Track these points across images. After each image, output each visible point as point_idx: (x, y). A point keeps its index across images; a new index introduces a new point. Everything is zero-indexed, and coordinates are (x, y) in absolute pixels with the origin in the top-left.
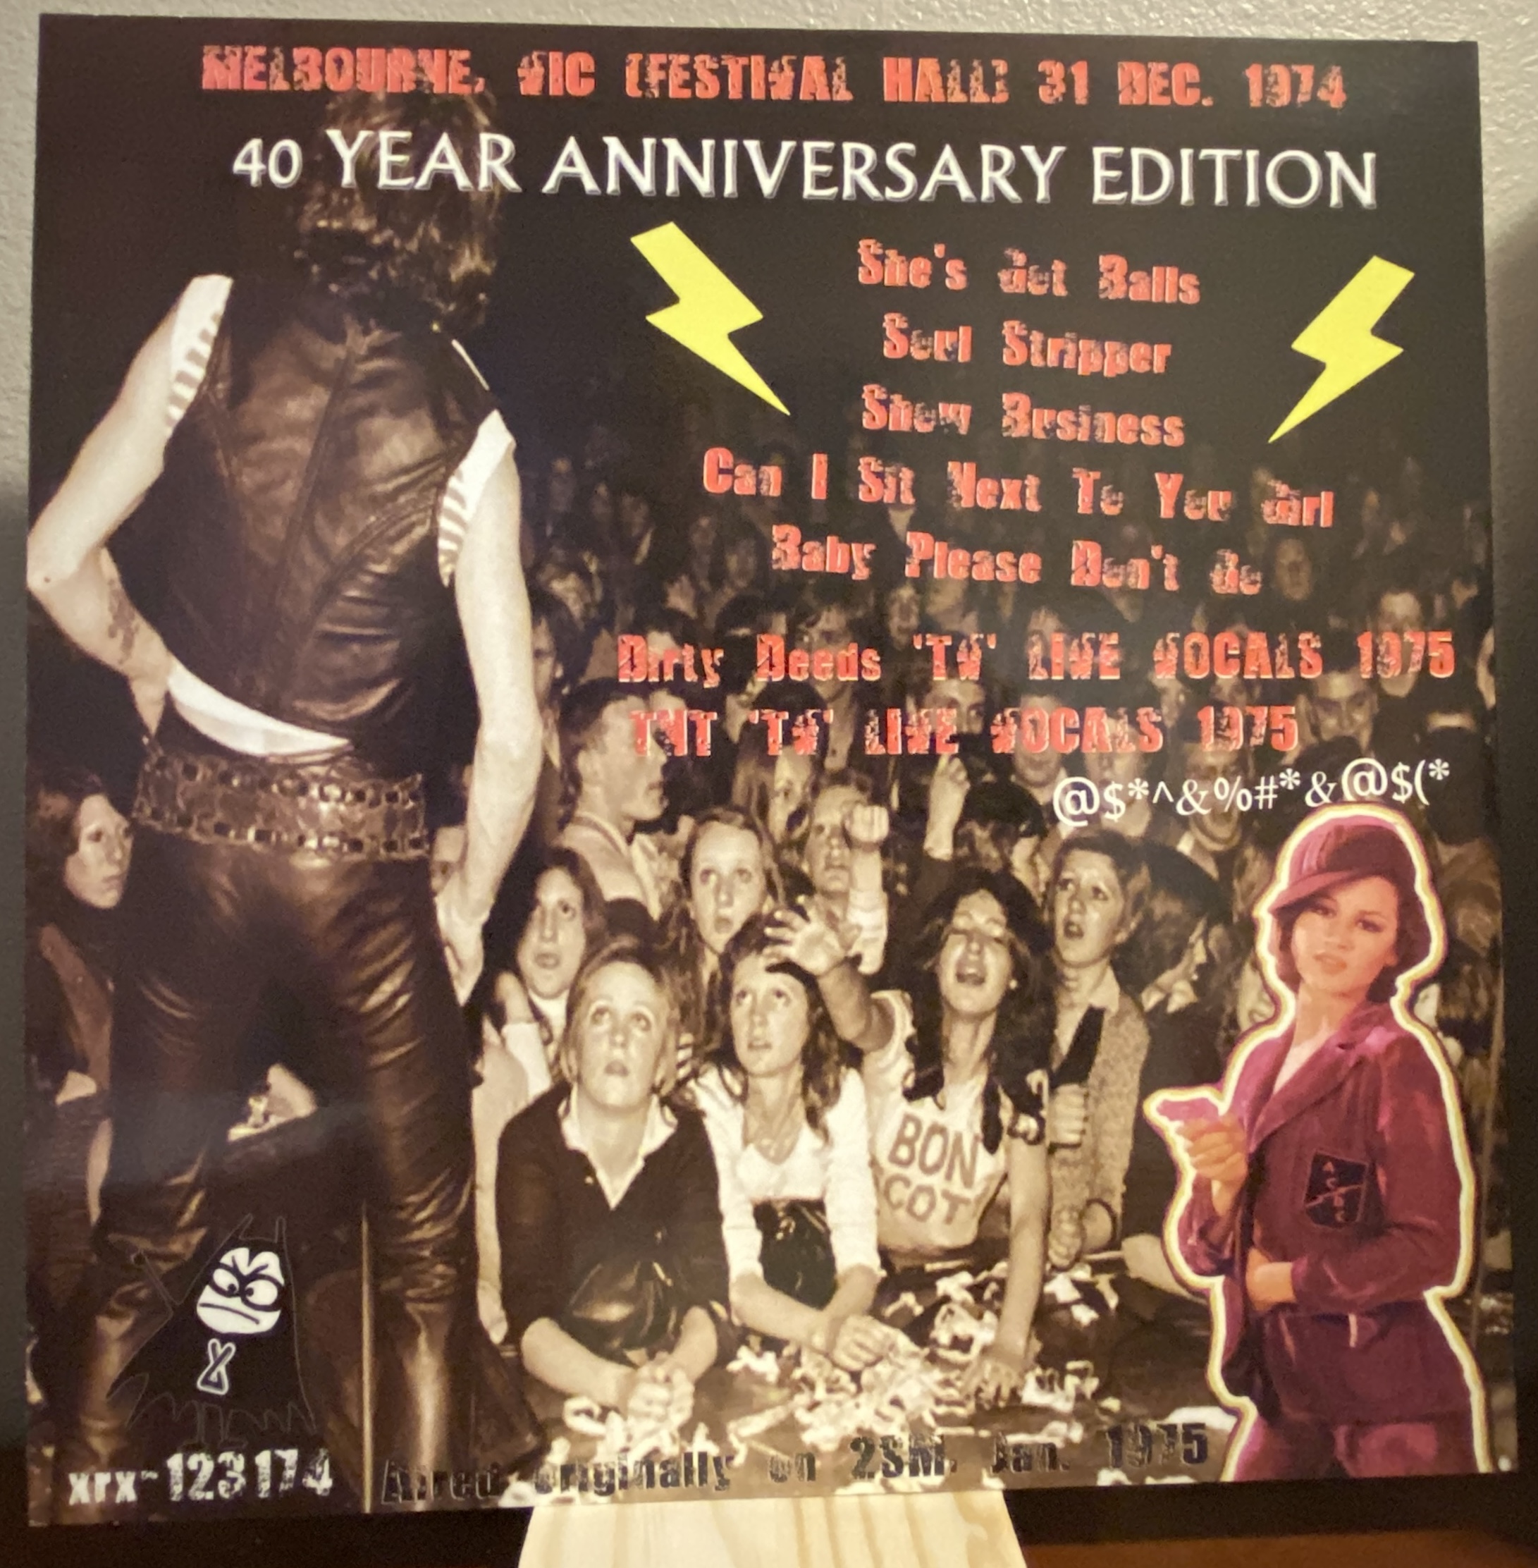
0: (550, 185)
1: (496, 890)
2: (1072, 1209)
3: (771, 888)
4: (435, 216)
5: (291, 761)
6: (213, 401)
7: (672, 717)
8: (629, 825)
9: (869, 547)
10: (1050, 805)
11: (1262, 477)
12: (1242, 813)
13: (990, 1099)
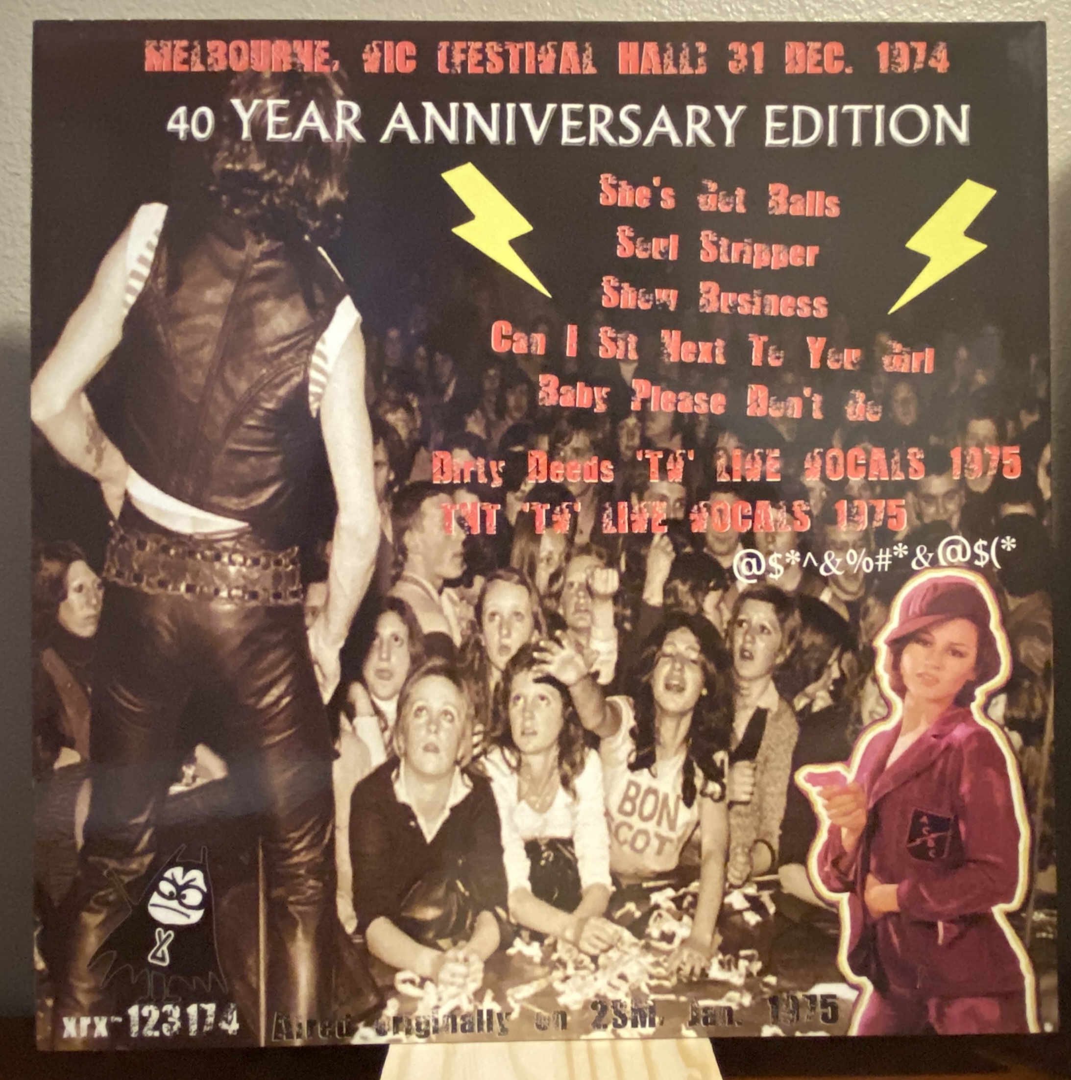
0: (385, 137)
1: (349, 626)
2: (744, 845)
3: (537, 625)
4: (306, 160)
5: (210, 538)
6: (156, 291)
7: (469, 507)
8: (440, 582)
9: (605, 390)
10: (730, 570)
11: (884, 339)
12: (866, 575)
13: (688, 771)
